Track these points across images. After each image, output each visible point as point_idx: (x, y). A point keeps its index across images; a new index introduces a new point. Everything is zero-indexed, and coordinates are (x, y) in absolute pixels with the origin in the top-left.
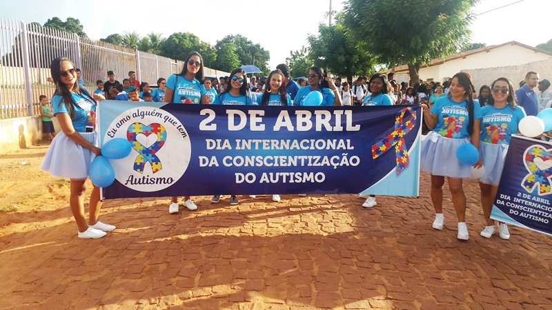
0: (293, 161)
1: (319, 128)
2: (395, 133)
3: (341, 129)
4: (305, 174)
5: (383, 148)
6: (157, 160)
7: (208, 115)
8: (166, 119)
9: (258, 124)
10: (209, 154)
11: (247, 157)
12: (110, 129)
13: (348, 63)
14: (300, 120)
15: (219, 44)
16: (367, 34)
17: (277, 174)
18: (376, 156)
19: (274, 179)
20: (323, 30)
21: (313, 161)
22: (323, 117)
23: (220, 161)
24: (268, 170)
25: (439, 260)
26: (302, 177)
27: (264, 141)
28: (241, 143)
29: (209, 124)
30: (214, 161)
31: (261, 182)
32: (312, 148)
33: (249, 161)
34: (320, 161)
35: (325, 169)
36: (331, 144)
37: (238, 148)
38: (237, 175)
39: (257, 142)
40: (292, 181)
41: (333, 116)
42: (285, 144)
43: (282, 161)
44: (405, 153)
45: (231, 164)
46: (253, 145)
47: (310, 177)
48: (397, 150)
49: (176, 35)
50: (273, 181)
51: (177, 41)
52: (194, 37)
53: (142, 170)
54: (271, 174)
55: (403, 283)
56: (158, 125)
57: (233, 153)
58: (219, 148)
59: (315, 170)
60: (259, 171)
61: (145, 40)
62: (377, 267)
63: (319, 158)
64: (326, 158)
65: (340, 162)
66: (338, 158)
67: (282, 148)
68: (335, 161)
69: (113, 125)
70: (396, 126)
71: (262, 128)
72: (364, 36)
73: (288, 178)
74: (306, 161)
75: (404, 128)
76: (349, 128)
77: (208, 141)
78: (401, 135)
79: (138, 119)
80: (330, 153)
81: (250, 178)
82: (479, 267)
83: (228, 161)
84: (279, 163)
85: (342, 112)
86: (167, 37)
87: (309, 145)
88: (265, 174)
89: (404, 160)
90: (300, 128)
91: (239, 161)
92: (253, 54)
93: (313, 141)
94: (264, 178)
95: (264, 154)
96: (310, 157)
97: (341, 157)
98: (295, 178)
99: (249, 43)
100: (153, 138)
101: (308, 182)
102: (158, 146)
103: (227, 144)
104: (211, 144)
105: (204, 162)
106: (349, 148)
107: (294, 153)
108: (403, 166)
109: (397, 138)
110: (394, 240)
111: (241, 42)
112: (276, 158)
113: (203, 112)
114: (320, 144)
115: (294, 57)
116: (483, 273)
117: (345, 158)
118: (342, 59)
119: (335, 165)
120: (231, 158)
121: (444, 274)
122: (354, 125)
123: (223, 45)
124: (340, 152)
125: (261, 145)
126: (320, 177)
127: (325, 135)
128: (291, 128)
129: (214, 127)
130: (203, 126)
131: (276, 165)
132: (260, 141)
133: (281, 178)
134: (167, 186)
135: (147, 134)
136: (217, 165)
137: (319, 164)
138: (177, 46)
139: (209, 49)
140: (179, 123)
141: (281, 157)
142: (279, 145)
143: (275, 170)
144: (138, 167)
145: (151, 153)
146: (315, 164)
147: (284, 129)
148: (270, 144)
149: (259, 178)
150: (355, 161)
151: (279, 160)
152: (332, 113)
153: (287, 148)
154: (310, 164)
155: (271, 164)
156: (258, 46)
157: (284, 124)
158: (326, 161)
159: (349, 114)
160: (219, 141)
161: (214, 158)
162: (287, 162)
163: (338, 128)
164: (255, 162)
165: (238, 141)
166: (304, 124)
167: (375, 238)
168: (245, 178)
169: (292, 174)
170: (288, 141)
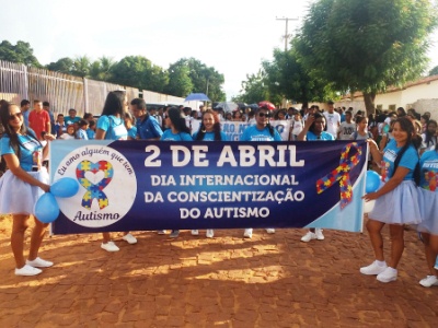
0: (237, 196)
1: (262, 164)
2: (339, 169)
3: (285, 164)
4: (250, 209)
5: (328, 183)
6: (104, 197)
7: (152, 152)
8: (113, 156)
9: (201, 160)
10: (154, 190)
11: (191, 193)
12: (60, 167)
13: (304, 88)
14: (243, 155)
15: (172, 67)
16: (319, 62)
17: (222, 209)
18: (321, 191)
19: (219, 214)
20: (278, 55)
21: (257, 196)
22: (267, 152)
23: (165, 197)
24: (212, 205)
25: (360, 300)
26: (246, 212)
27: (208, 177)
28: (185, 179)
29: (154, 161)
30: (159, 197)
31: (206, 216)
32: (256, 183)
33: (193, 197)
34: (264, 196)
35: (269, 204)
36: (275, 180)
37: (182, 184)
38: (182, 210)
39: (201, 177)
40: (236, 216)
41: (277, 152)
42: (229, 180)
43: (226, 196)
44: (349, 188)
45: (175, 200)
46: (197, 180)
47: (254, 212)
48: (342, 185)
49: (127, 59)
50: (217, 216)
51: (129, 64)
52: (146, 60)
53: (90, 206)
54: (216, 210)
55: (319, 322)
56: (105, 162)
57: (178, 188)
58: (163, 184)
59: (259, 205)
60: (203, 207)
61: (96, 64)
62: (296, 306)
63: (263, 193)
64: (270, 193)
65: (284, 196)
66: (282, 193)
67: (225, 184)
68: (280, 196)
69: (63, 163)
70: (341, 162)
71: (206, 163)
72: (316, 63)
73: (232, 213)
74: (251, 197)
75: (349, 163)
76: (293, 163)
77: (153, 177)
78: (346, 170)
79: (87, 157)
80: (274, 189)
81: (195, 213)
82: (398, 308)
83: (173, 197)
84: (223, 198)
85: (285, 147)
86: (119, 61)
87: (253, 180)
88: (209, 210)
89: (348, 194)
90: (243, 164)
91: (183, 197)
92: (207, 77)
93: (256, 176)
94: (209, 213)
95: (208, 189)
96: (254, 193)
97: (286, 193)
98: (239, 213)
99: (204, 65)
100: (101, 175)
101: (252, 218)
102: (105, 182)
103: (172, 180)
104: (155, 180)
105: (149, 198)
106: (293, 183)
107: (238, 188)
108: (348, 201)
109: (342, 173)
110: (320, 279)
111: (195, 65)
112: (220, 193)
113: (148, 149)
114: (265, 180)
115: (251, 80)
116: (401, 313)
117: (289, 193)
118: (297, 84)
119: (280, 200)
120: (175, 194)
121: (361, 315)
122: (297, 160)
123: (176, 69)
124: (284, 188)
125: (205, 180)
126: (264, 212)
127: (269, 170)
128: (234, 164)
129: (158, 164)
130: (148, 163)
131: (220, 200)
132: (204, 177)
133: (225, 213)
134: (113, 221)
135: (95, 171)
136: (162, 200)
137: (263, 200)
138: (129, 70)
139: (161, 73)
140: (125, 160)
141: (225, 193)
142: (223, 181)
143: (219, 205)
144: (87, 204)
145: (98, 190)
146: (259, 199)
147: (227, 165)
148: (214, 179)
149: (203, 213)
150: (299, 196)
151: (223, 195)
152: (276, 148)
153: (231, 183)
154: (254, 199)
155: (215, 200)
156: (212, 69)
157: (227, 160)
158: (270, 197)
159: (293, 149)
160: (164, 177)
161: (159, 194)
162: (231, 197)
163: (282, 163)
164: (200, 197)
165: (182, 177)
166: (248, 160)
167: (301, 277)
168: (189, 213)
169: (236, 209)
170: (232, 177)
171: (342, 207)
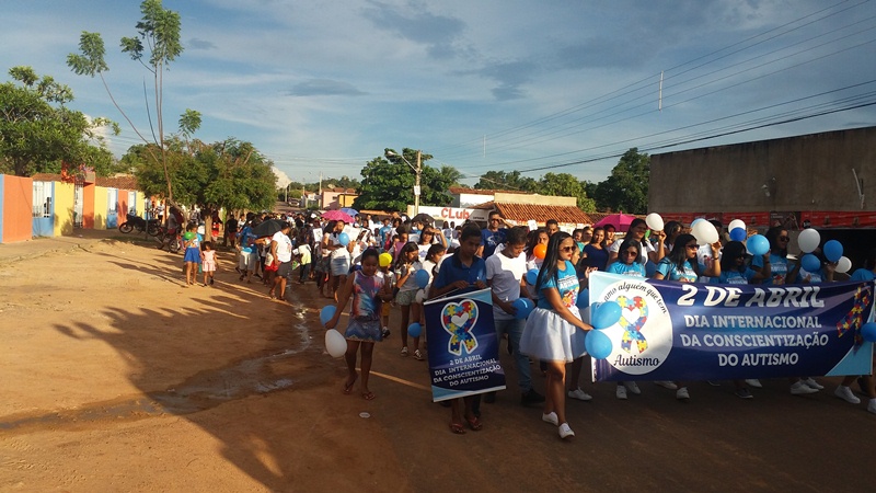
0: (770, 341)
1: (786, 304)
2: (854, 311)
3: (807, 305)
4: (782, 355)
5: (846, 326)
6: (642, 338)
7: (690, 291)
8: (649, 292)
9: (733, 300)
10: (690, 332)
11: (726, 336)
17: (758, 356)
18: (841, 334)
19: (755, 361)
21: (789, 340)
23: (701, 341)
24: (748, 351)
26: (779, 358)
27: (739, 318)
28: (717, 320)
29: (688, 299)
30: (696, 341)
31: (743, 364)
32: (784, 326)
33: (729, 341)
34: (795, 341)
35: (799, 349)
36: (801, 322)
37: (715, 325)
38: (720, 356)
39: (732, 318)
40: (770, 363)
42: (759, 321)
43: (759, 340)
45: (712, 345)
46: (729, 321)
47: (786, 359)
50: (753, 364)
53: (629, 348)
54: (752, 355)
56: (641, 299)
57: (712, 331)
58: (698, 325)
59: (790, 351)
60: (740, 352)
63: (793, 337)
64: (800, 336)
65: (812, 341)
66: (811, 337)
67: (756, 325)
68: (808, 340)
70: (855, 303)
73: (767, 359)
74: (783, 341)
76: (814, 303)
77: (687, 317)
78: (859, 311)
79: (623, 292)
81: (733, 360)
83: (710, 341)
84: (757, 342)
87: (781, 322)
88: (746, 355)
90: (770, 304)
91: (719, 341)
93: (784, 318)
94: (746, 360)
95: (741, 332)
96: (785, 337)
97: (813, 336)
98: (773, 360)
100: (637, 314)
101: (784, 365)
102: (642, 321)
103: (705, 321)
104: (689, 320)
105: (686, 341)
106: (817, 326)
107: (769, 331)
108: (860, 342)
112: (754, 337)
114: (791, 322)
117: (816, 337)
119: (808, 345)
120: (710, 336)
125: (737, 321)
126: (794, 359)
127: (794, 312)
128: (761, 304)
129: (692, 303)
130: (681, 301)
131: (755, 345)
132: (735, 317)
133: (761, 359)
134: (654, 368)
135: (631, 309)
136: (699, 344)
137: (794, 345)
140: (660, 297)
141: (758, 336)
142: (754, 323)
143: (755, 351)
144: (627, 345)
145: (636, 330)
146: (791, 344)
147: (755, 304)
148: (745, 320)
149: (741, 360)
150: (824, 340)
151: (756, 339)
153: (762, 325)
154: (786, 344)
155: (750, 345)
157: (756, 300)
158: (800, 341)
160: (697, 317)
161: (695, 337)
162: (764, 341)
164: (735, 342)
165: (714, 317)
166: (774, 300)
168: (728, 360)
169: (770, 355)
170: (762, 317)
171: (856, 350)
